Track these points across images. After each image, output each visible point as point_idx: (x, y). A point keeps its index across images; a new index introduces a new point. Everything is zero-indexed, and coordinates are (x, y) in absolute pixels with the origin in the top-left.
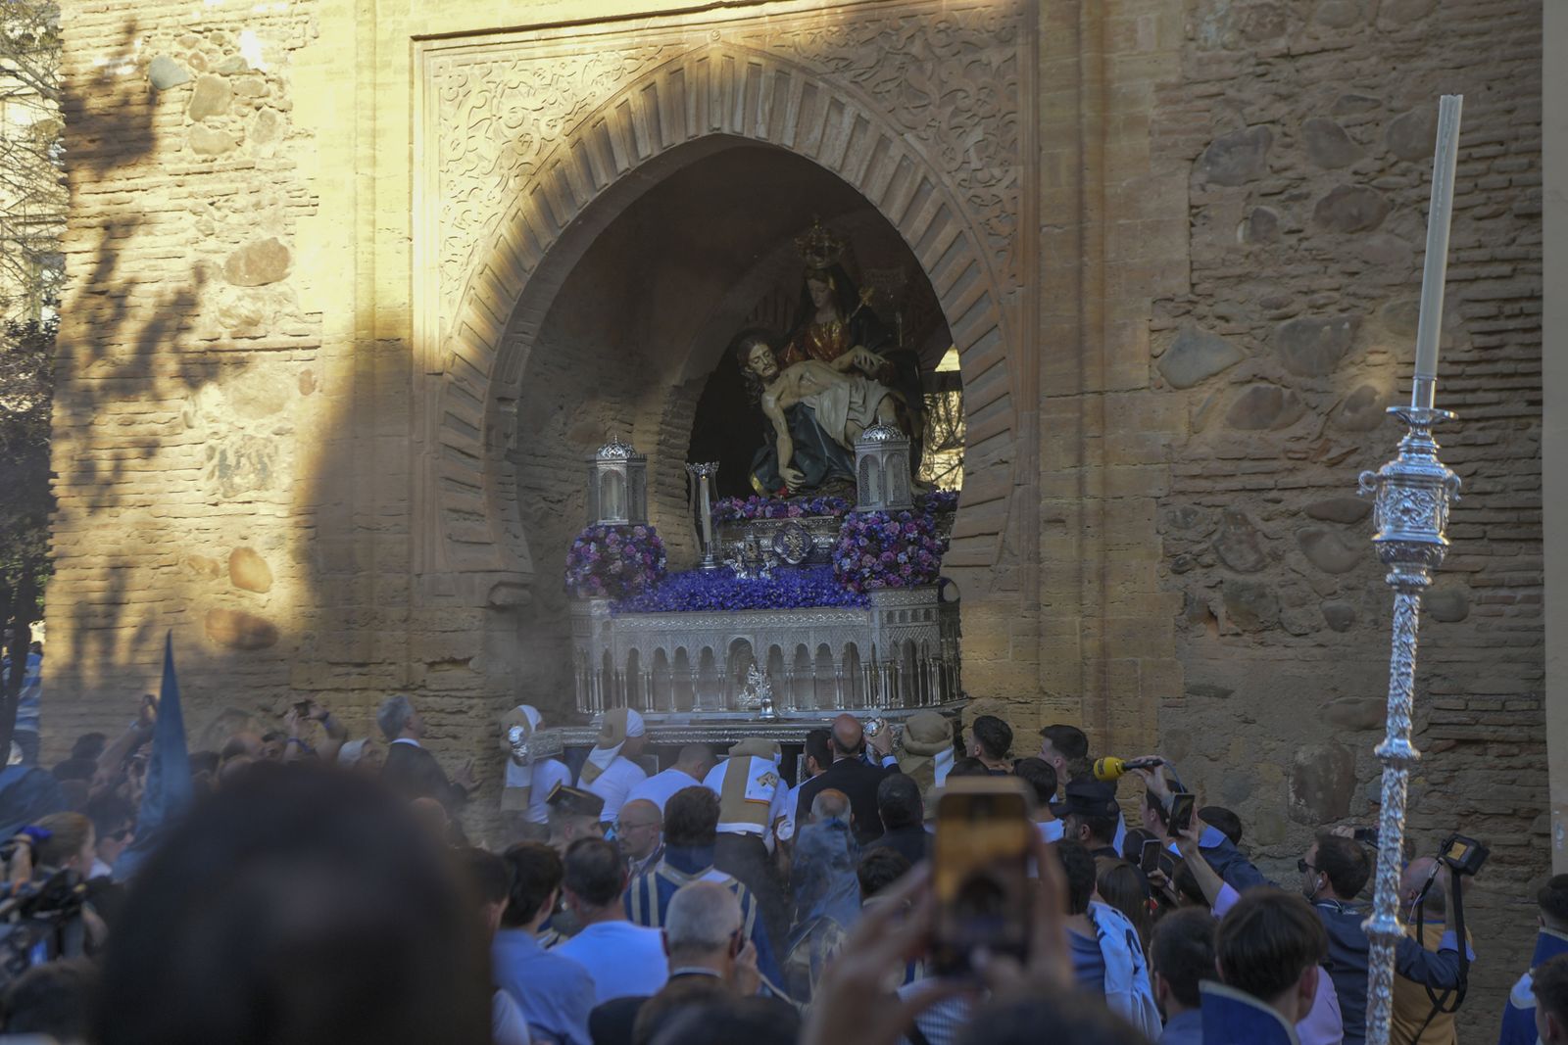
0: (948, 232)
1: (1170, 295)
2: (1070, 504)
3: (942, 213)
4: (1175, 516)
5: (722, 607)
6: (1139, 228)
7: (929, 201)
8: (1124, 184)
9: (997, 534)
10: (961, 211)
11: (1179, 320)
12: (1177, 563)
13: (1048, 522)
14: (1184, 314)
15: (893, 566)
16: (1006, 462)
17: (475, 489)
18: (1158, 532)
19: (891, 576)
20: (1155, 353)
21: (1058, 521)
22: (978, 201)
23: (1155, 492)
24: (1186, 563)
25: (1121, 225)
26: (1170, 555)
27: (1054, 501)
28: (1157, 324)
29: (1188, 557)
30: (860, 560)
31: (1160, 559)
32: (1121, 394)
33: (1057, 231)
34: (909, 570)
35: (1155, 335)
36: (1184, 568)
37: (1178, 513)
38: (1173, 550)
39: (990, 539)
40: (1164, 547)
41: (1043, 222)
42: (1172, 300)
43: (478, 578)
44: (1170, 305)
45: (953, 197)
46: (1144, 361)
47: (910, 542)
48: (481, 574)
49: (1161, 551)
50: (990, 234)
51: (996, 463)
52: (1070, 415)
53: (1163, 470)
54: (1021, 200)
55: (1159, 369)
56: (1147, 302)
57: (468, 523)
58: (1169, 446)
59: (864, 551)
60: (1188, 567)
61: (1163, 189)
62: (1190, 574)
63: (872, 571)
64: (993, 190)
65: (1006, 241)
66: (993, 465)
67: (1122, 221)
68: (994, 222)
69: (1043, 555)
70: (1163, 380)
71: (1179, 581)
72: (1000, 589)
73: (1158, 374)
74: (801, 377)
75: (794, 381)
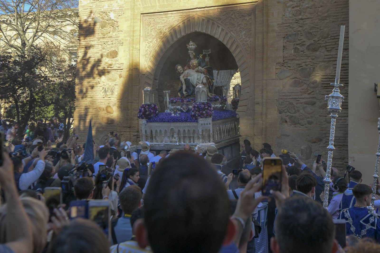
0: (238, 50)
1: (279, 62)
2: (260, 100)
3: (237, 47)
4: (280, 103)
6: (274, 50)
7: (235, 44)
8: (271, 42)
9: (246, 106)
10: (241, 46)
11: (281, 67)
13: (256, 104)
16: (249, 92)
18: (277, 106)
20: (276, 73)
21: (258, 104)
22: (244, 44)
23: (276, 98)
24: (282, 112)
26: (279, 110)
27: (257, 100)
28: (277, 68)
29: (282, 110)
31: (277, 111)
32: (270, 80)
33: (259, 50)
35: (276, 70)
41: (256, 48)
44: (279, 64)
45: (239, 44)
46: (274, 74)
49: (277, 109)
50: (246, 51)
51: (247, 93)
52: (261, 84)
53: (278, 95)
54: (252, 44)
56: (275, 64)
58: (279, 90)
59: (196, 111)
61: (278, 43)
62: (282, 114)
63: (198, 115)
64: (247, 43)
65: (249, 52)
67: (271, 49)
68: (247, 48)
69: (255, 110)
70: (278, 78)
71: (280, 115)
72: (247, 116)
73: (277, 77)
74: (188, 73)
75: (186, 74)
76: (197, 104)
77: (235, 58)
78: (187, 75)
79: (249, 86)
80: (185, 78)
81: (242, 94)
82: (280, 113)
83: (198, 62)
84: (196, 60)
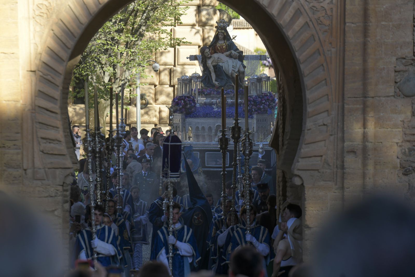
0: (301, 21)
1: (404, 56)
2: (359, 144)
3: (298, 13)
4: (405, 151)
5: (215, 117)
6: (391, 26)
7: (291, 8)
8: (384, 7)
9: (322, 156)
10: (307, 13)
11: (407, 67)
12: (406, 171)
13: (348, 152)
14: (410, 65)
15: (260, 109)
16: (326, 125)
17: (55, 129)
18: (398, 158)
19: (259, 111)
20: (397, 81)
21: (353, 152)
22: (315, 9)
23: (396, 140)
24: (410, 171)
25: (383, 25)
26: (402, 167)
27: (351, 143)
28: (398, 68)
29: (411, 168)
30: (252, 107)
31: (398, 169)
32: (382, 98)
33: (353, 25)
34: (263, 110)
35: (396, 74)
36: (408, 173)
37: (407, 150)
38: (404, 165)
39: (319, 159)
40: (400, 164)
41: (347, 20)
42: (404, 58)
43: (58, 172)
44: (404, 61)
45: (302, 5)
46: (392, 84)
47: (263, 103)
48: (60, 170)
49: (399, 166)
50: (320, 24)
51: (322, 125)
52: (358, 106)
53: (399, 131)
54: (334, 10)
55: (398, 88)
56: (394, 59)
57: (52, 145)
58: (403, 121)
59: (253, 105)
60: (410, 173)
61: (402, 10)
62: (411, 176)
63: (255, 110)
64: (322, 4)
65: (327, 28)
66: (319, 126)
67: (383, 23)
68: (322, 19)
69: (345, 166)
70: (400, 93)
71: (405, 178)
72: (324, 181)
73: (398, 90)
74: (218, 58)
75: (216, 59)
76: (252, 98)
77: (291, 41)
78: (218, 61)
79: (327, 111)
80: (214, 64)
81: (310, 129)
82: (406, 173)
83: (228, 44)
84: (226, 41)
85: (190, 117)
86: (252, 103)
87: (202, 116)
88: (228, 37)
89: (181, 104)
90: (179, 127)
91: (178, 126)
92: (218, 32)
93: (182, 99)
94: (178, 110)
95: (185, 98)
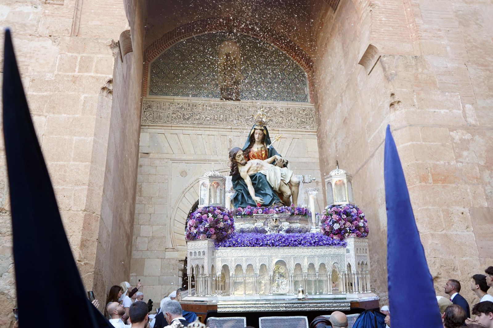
75: (254, 165)
80: (251, 173)
83: (269, 149)
84: (265, 144)
85: (225, 246)
86: (345, 216)
87: (249, 244)
88: (268, 140)
89: (206, 221)
90: (203, 267)
91: (200, 266)
92: (255, 129)
93: (209, 212)
94: (202, 233)
95: (215, 210)
